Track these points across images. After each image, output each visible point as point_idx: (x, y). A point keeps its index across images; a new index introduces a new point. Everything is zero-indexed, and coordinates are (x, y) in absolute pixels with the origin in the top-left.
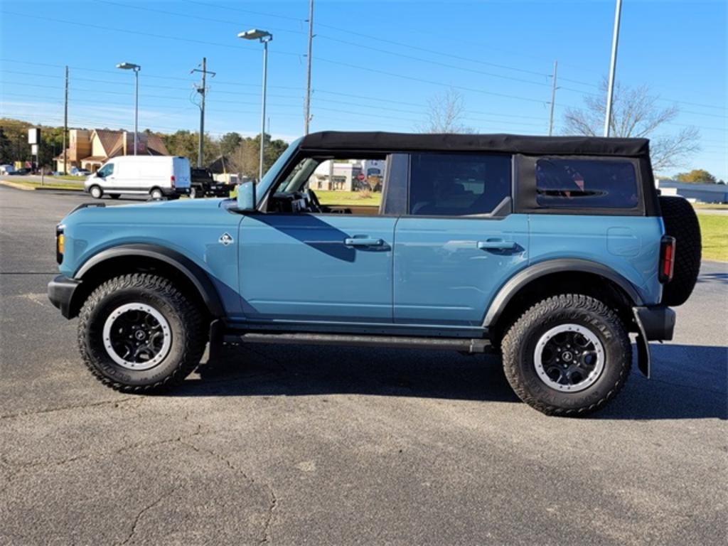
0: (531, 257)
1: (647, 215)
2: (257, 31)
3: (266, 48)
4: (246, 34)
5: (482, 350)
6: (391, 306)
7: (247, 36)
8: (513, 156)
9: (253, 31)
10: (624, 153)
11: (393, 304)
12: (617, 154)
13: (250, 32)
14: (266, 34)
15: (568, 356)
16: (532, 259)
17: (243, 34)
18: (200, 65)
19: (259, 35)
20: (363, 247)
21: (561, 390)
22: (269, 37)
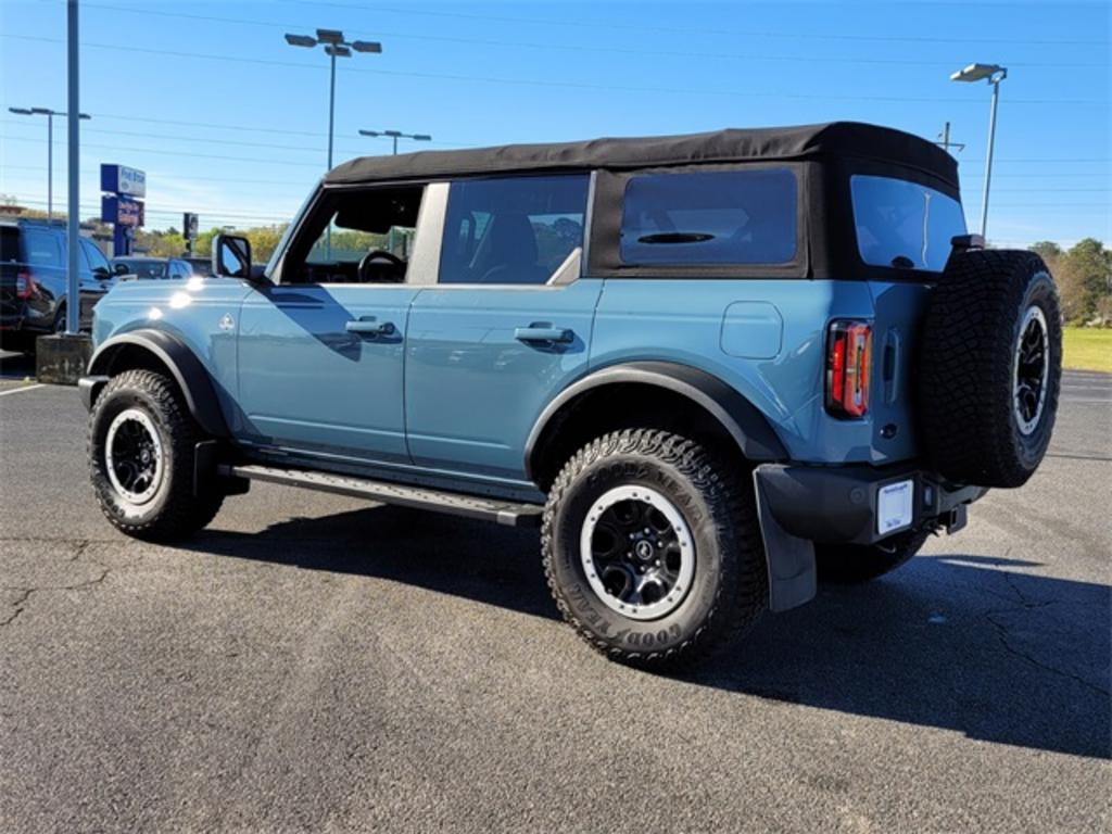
0: (592, 356)
1: (810, 276)
2: (978, 66)
3: (996, 92)
4: (962, 73)
5: (513, 523)
6: (403, 435)
7: (964, 77)
8: (594, 173)
9: (972, 67)
10: (779, 154)
11: (406, 432)
12: (766, 156)
13: (967, 70)
14: (996, 68)
15: (644, 549)
16: (594, 360)
17: (957, 74)
18: (940, 135)
19: (984, 72)
20: (367, 335)
21: (621, 611)
22: (1001, 74)
